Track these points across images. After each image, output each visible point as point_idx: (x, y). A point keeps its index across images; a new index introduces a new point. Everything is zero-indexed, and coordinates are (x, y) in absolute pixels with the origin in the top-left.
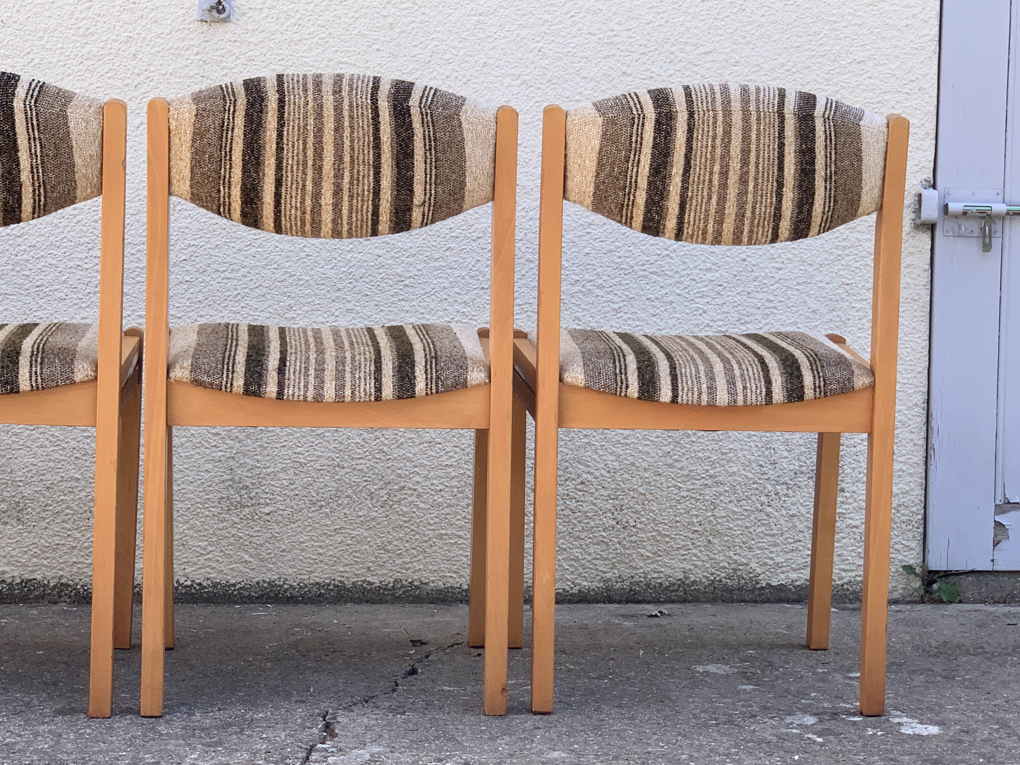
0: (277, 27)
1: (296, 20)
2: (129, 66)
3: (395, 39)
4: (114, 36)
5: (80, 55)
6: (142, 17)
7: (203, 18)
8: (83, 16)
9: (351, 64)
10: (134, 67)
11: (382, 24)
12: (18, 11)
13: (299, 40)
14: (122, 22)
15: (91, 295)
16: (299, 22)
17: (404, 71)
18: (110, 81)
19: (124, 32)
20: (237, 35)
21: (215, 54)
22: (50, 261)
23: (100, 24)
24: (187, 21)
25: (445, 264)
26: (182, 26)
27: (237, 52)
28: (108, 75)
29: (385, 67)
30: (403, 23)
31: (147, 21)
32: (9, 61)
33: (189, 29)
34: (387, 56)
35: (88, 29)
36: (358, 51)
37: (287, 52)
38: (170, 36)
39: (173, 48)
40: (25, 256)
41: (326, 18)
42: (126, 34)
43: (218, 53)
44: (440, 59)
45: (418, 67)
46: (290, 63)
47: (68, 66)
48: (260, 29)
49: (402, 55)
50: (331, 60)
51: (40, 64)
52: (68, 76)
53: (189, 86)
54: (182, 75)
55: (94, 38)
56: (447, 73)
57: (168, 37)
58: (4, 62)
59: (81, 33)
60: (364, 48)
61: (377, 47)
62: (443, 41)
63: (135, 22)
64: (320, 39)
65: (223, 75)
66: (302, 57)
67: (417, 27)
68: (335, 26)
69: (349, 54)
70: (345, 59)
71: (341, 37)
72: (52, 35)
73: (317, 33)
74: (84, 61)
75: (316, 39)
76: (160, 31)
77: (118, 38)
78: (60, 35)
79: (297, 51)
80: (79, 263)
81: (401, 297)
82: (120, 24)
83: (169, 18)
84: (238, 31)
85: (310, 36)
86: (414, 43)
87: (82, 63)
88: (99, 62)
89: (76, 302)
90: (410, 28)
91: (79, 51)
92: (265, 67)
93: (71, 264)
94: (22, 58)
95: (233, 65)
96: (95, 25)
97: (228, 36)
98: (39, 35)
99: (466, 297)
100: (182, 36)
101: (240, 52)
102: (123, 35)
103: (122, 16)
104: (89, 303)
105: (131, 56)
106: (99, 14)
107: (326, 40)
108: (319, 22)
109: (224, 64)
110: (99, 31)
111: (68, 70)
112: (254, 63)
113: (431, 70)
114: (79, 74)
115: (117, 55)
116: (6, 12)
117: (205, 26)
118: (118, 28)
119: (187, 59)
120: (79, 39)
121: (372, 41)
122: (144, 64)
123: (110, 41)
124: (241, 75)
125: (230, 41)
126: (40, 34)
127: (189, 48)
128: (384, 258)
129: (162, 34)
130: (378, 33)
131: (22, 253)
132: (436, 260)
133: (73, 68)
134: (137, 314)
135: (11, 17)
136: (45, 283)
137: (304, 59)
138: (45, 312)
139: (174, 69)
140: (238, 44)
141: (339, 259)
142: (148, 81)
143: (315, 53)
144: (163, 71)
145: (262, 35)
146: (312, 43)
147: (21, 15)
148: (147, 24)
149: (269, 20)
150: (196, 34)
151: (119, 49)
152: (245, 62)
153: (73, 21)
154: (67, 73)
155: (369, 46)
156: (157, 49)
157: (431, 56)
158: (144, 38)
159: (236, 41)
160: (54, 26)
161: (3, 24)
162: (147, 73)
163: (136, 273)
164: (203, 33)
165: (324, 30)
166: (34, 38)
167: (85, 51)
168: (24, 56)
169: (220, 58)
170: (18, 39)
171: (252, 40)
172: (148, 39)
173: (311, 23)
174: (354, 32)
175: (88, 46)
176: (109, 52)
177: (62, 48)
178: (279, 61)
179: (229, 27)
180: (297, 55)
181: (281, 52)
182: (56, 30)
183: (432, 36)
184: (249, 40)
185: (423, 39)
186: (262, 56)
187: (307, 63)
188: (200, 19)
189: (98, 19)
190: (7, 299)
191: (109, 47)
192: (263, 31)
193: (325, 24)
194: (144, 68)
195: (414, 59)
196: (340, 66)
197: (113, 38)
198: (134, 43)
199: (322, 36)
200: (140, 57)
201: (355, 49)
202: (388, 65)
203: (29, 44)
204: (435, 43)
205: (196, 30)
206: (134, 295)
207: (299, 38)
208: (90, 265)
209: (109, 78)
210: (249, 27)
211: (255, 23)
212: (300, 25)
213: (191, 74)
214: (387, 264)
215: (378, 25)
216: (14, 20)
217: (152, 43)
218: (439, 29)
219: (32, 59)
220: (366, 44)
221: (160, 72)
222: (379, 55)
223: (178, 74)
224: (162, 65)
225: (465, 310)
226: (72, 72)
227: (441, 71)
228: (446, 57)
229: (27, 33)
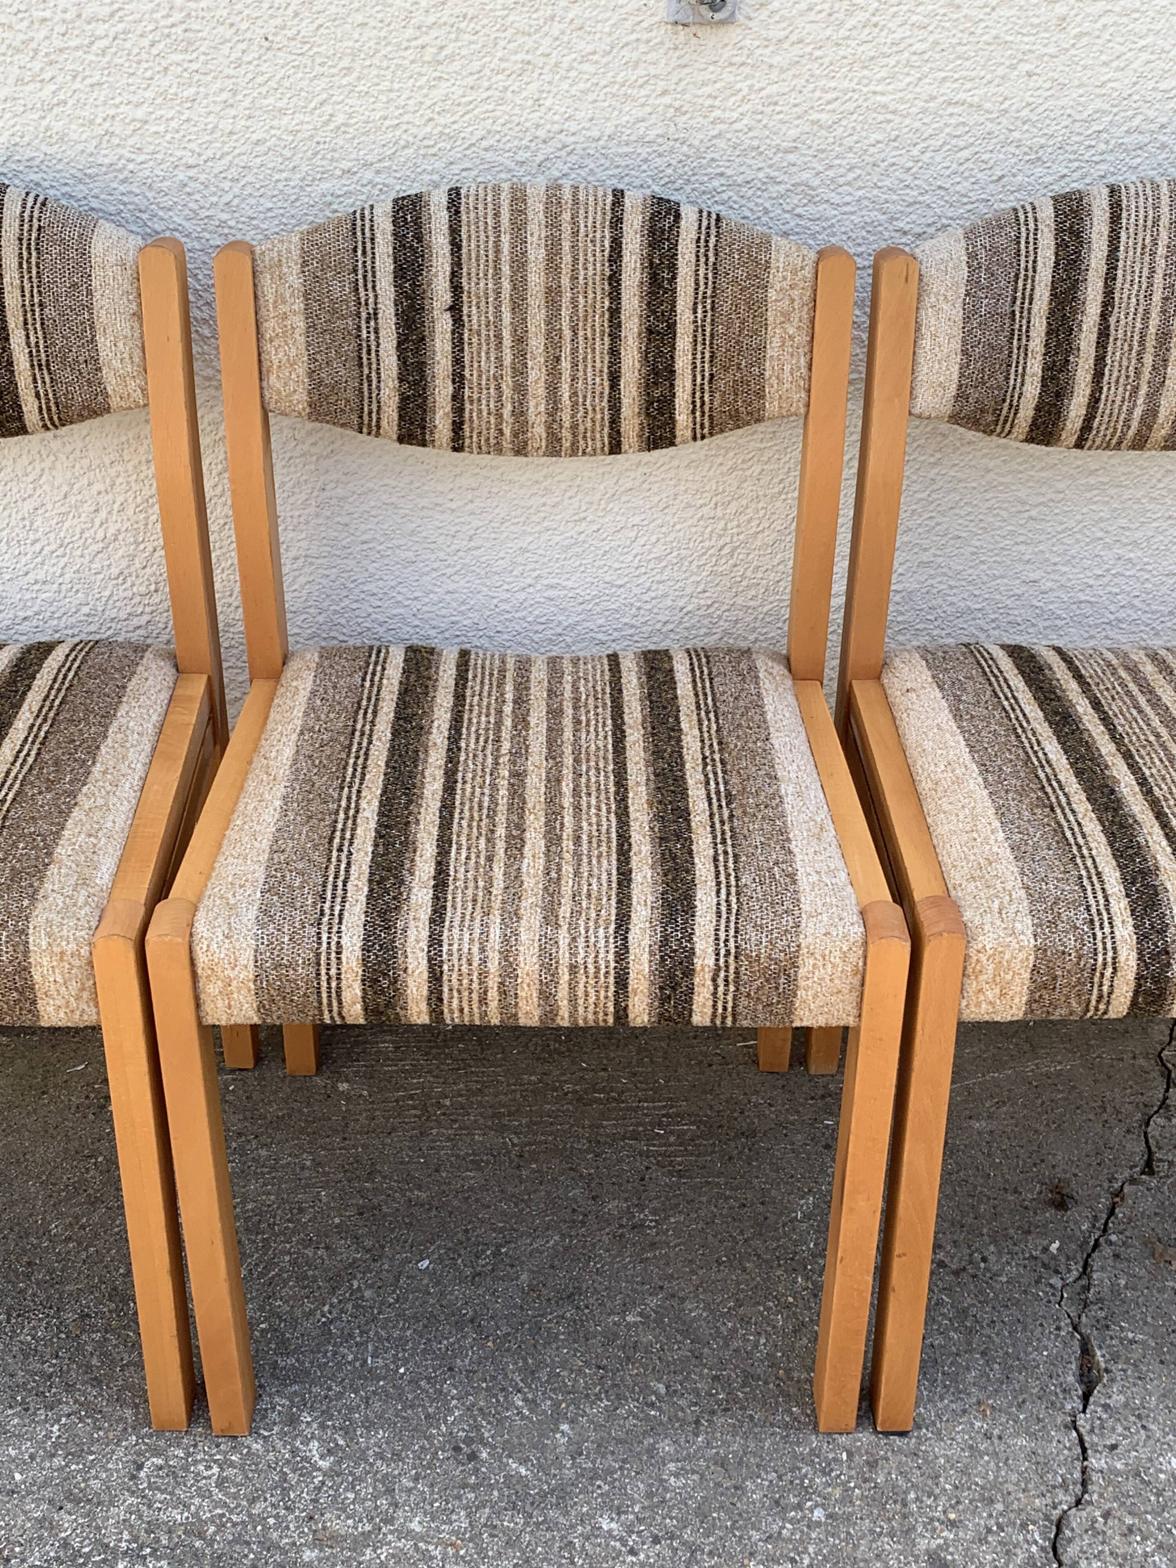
0: (828, 32)
1: (867, 15)
2: (528, 124)
3: (1067, 50)
4: (496, 60)
5: (429, 103)
6: (552, 18)
7: (678, 18)
8: (431, 19)
9: (971, 106)
10: (538, 126)
11: (1043, 19)
12: (296, 14)
13: (872, 58)
14: (511, 31)
15: (460, 554)
16: (875, 19)
17: (1078, 117)
18: (489, 156)
19: (516, 53)
20: (746, 52)
21: (700, 92)
22: (385, 497)
23: (467, 36)
24: (645, 25)
25: (1106, 480)
26: (634, 36)
27: (744, 86)
28: (485, 144)
29: (1040, 109)
30: (1088, 15)
31: (562, 26)
32: (286, 120)
33: (648, 41)
34: (1047, 85)
35: (442, 48)
36: (989, 77)
37: (846, 84)
38: (610, 58)
39: (614, 83)
40: (340, 491)
41: (930, 7)
42: (519, 57)
43: (708, 90)
44: (1154, 89)
45: (1106, 107)
46: (850, 106)
47: (405, 127)
48: (794, 38)
49: (1077, 83)
50: (933, 98)
51: (345, 125)
52: (404, 147)
53: (645, 161)
54: (632, 138)
55: (456, 66)
56: (1164, 120)
57: (604, 60)
58: (275, 123)
59: (427, 58)
60: (1001, 71)
61: (1027, 67)
62: (1163, 51)
63: (537, 31)
64: (915, 53)
65: (714, 137)
66: (875, 93)
67: (1115, 24)
68: (947, 25)
69: (969, 85)
70: (962, 96)
71: (958, 48)
72: (368, 63)
73: (908, 41)
74: (436, 116)
75: (906, 54)
76: (590, 48)
77: (504, 65)
78: (385, 63)
79: (865, 81)
80: (440, 500)
81: (1021, 539)
82: (508, 34)
83: (607, 20)
84: (748, 42)
85: (895, 49)
86: (1104, 58)
87: (430, 120)
88: (467, 118)
89: (435, 566)
90: (1099, 25)
91: (426, 96)
92: (799, 117)
93: (424, 502)
94: (312, 113)
95: (735, 115)
96: (457, 40)
97: (727, 53)
98: (342, 65)
99: (1138, 535)
100: (635, 55)
101: (751, 87)
102: (514, 58)
103: (511, 19)
104: (458, 568)
105: (530, 102)
106: (465, 16)
107: (926, 57)
108: (914, 18)
109: (717, 113)
110: (464, 52)
111: (404, 137)
112: (778, 109)
113: (1130, 113)
114: (426, 143)
115: (501, 101)
116: (272, 16)
117: (682, 34)
118: (502, 43)
119: (643, 105)
120: (424, 70)
121: (1020, 56)
122: (557, 118)
123: (487, 71)
124: (750, 134)
125: (731, 64)
126: (345, 63)
127: (647, 82)
128: (997, 474)
129: (594, 53)
130: (1032, 38)
131: (333, 485)
132: (1092, 473)
133: (414, 130)
134: (545, 582)
135: (284, 28)
136: (378, 536)
137: (879, 98)
138: (381, 583)
139: (616, 126)
140: (746, 70)
141: (915, 478)
142: (563, 153)
143: (902, 85)
144: (595, 133)
145: (797, 50)
146: (898, 62)
147: (304, 24)
148: (563, 33)
149: (812, 16)
150: (662, 51)
151: (506, 88)
152: (760, 107)
153: (410, 32)
154: (402, 143)
155: (1013, 67)
156: (582, 86)
157: (1135, 84)
158: (556, 65)
159: (743, 64)
160: (372, 43)
161: (267, 44)
162: (562, 136)
163: (543, 515)
164: (676, 48)
165: (923, 34)
166: (333, 71)
167: (437, 94)
168: (315, 109)
169: (710, 102)
170: (300, 75)
171: (776, 60)
172: (565, 65)
173: (899, 20)
174: (985, 38)
175: (443, 84)
176: (485, 95)
177: (391, 91)
178: (829, 103)
179: (733, 34)
180: (865, 90)
181: (833, 84)
182: (377, 51)
183: (1143, 43)
184: (769, 61)
185: (1123, 49)
186: (793, 95)
187: (885, 106)
188: (672, 19)
189: (463, 25)
190: (311, 564)
191: (486, 84)
192: (800, 41)
193: (926, 21)
194: (556, 127)
195: (1098, 91)
196: (950, 110)
197: (492, 66)
198: (535, 75)
199: (919, 47)
200: (548, 103)
201: (982, 73)
202: (1045, 106)
203: (322, 83)
204: (1145, 56)
205: (662, 43)
206: (540, 552)
207: (872, 54)
208: (459, 503)
209: (486, 150)
210: (771, 34)
211: (784, 25)
212: (875, 25)
213: (652, 135)
214: (1001, 484)
215: (1036, 21)
216: (290, 34)
217: (573, 74)
218: (1158, 27)
219: (331, 115)
220: (1007, 63)
221: (588, 134)
222: (1032, 84)
223: (625, 138)
224: (591, 120)
225: (1132, 555)
226: (411, 139)
227: (1151, 114)
228: (1163, 86)
229: (319, 60)
